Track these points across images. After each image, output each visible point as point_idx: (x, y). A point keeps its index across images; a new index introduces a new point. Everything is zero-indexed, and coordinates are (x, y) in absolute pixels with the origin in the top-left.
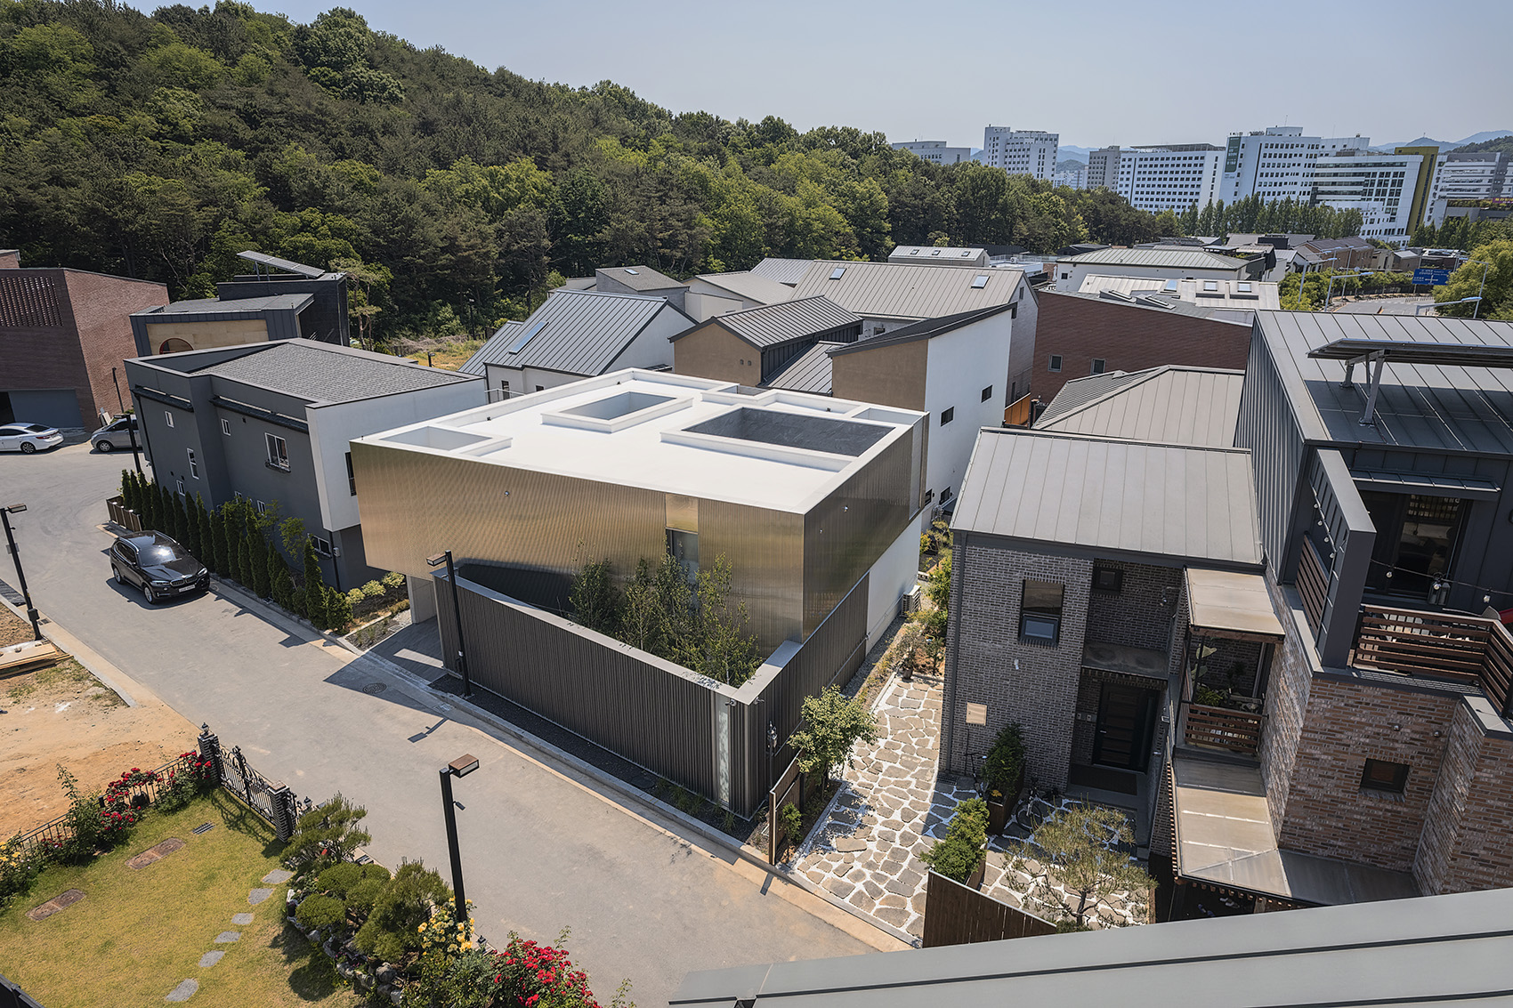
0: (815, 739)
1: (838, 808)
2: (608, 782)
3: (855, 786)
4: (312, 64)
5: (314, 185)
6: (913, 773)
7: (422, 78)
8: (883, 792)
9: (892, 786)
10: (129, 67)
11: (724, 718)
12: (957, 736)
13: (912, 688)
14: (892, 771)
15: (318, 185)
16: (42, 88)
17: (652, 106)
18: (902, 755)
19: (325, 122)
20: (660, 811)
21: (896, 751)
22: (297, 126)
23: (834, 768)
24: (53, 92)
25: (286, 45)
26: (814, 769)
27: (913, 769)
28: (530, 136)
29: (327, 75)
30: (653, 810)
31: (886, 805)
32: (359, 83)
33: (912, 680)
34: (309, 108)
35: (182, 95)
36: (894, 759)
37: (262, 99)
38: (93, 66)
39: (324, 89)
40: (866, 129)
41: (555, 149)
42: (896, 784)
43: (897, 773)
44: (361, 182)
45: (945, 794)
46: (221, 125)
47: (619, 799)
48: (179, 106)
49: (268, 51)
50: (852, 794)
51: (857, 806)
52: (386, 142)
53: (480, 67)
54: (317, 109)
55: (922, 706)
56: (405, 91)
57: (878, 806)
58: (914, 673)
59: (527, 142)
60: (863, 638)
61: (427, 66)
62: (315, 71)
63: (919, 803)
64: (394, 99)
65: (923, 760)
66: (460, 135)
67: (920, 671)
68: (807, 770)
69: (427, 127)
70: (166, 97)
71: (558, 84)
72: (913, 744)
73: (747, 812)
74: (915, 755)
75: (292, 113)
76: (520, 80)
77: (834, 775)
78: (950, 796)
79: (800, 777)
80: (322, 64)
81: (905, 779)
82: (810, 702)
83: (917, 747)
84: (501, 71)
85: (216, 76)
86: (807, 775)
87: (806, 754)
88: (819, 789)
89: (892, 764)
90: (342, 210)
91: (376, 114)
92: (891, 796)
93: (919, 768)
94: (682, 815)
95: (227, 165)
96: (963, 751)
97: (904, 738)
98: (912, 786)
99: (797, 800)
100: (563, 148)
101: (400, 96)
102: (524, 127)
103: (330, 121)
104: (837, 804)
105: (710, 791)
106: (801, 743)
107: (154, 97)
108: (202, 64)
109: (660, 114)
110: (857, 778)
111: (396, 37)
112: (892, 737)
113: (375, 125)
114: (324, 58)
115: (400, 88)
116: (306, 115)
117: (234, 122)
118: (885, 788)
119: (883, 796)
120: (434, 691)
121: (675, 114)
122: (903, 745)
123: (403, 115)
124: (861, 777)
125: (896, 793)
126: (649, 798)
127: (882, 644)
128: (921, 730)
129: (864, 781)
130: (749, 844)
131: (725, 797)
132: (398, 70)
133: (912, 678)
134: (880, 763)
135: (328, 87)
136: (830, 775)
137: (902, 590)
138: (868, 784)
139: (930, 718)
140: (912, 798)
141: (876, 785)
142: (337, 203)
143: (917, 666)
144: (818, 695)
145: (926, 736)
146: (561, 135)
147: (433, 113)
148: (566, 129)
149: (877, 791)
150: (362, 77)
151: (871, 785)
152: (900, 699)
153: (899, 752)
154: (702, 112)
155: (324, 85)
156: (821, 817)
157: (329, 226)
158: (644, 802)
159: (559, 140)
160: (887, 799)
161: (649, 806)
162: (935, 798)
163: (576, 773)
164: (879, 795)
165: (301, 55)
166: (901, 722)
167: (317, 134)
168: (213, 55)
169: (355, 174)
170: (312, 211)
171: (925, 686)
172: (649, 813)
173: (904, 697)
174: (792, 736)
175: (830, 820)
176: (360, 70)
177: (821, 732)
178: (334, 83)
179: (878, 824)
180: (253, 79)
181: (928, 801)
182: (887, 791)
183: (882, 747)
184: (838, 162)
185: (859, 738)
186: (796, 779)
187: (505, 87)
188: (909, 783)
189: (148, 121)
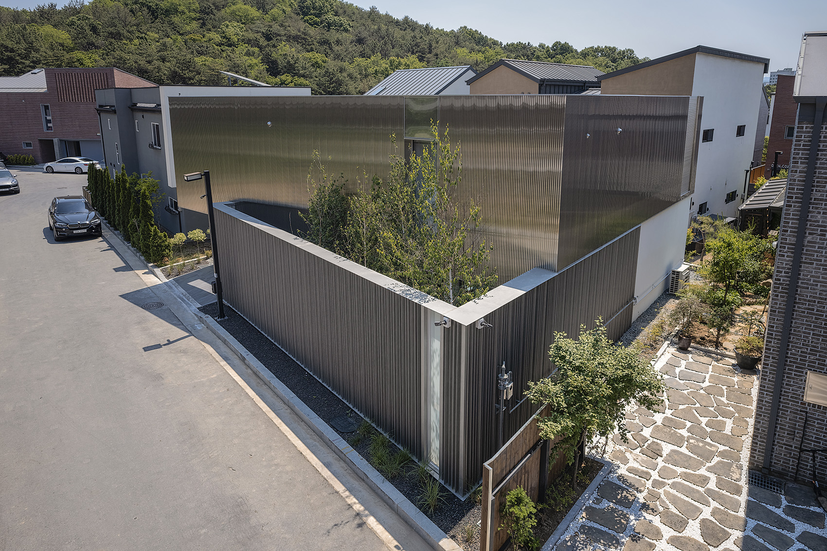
0: (567, 393)
1: (598, 501)
2: (306, 418)
3: (622, 471)
4: (305, 14)
5: (290, 62)
6: (708, 464)
7: (363, 21)
8: (667, 488)
9: (679, 480)
10: (214, 15)
11: (436, 346)
12: (786, 420)
13: (691, 360)
14: (676, 457)
15: (292, 62)
16: (171, 24)
17: (491, 39)
18: (689, 438)
19: (306, 39)
20: (351, 465)
21: (680, 431)
22: (291, 41)
23: (595, 439)
24: (176, 26)
25: (295, 7)
26: (564, 438)
27: (709, 459)
28: (417, 45)
29: (312, 19)
30: (345, 461)
31: (673, 509)
32: (328, 23)
33: (690, 352)
34: (299, 32)
35: (235, 25)
36: (678, 441)
37: (276, 27)
38: (198, 15)
39: (310, 26)
40: (621, 47)
41: (430, 53)
42: (686, 477)
43: (684, 462)
44: (317, 63)
45: (769, 507)
46: (251, 38)
47: (311, 441)
48: (233, 30)
49: (284, 8)
50: (618, 482)
51: (627, 504)
52: (336, 48)
53: (396, 18)
54: (303, 32)
55: (707, 380)
56: (352, 27)
57: (661, 509)
58: (692, 344)
59: (414, 48)
60: (630, 300)
61: (366, 16)
62: (306, 18)
63: (728, 514)
64: (346, 30)
65: (722, 448)
66: (377, 45)
67: (698, 343)
68: (553, 437)
69: (360, 41)
70: (227, 26)
71: (438, 28)
72: (703, 425)
73: (461, 487)
74: (708, 440)
75: (290, 35)
76: (416, 23)
77: (593, 451)
78: (779, 512)
79: (541, 445)
80: (311, 14)
81: (697, 472)
82: (562, 340)
83: (709, 430)
84: (406, 18)
85: (255, 18)
86: (551, 446)
87: (553, 412)
88: (570, 470)
89: (675, 448)
90: (303, 76)
91: (333, 35)
92: (679, 495)
93: (716, 459)
94: (374, 476)
95: (248, 54)
96: (795, 444)
97: (687, 415)
98: (712, 485)
99: (534, 481)
100: (434, 52)
101: (349, 29)
102: (414, 41)
103: (309, 38)
104: (595, 495)
105: (418, 449)
106: (546, 396)
107: (222, 26)
108: (250, 13)
109: (495, 43)
110: (625, 461)
111: (353, 5)
112: (671, 412)
113: (332, 40)
114: (312, 12)
115: (350, 25)
116: (297, 35)
117: (258, 37)
118: (670, 482)
119: (666, 492)
120: (202, 314)
121: (504, 43)
122: (689, 424)
123: (348, 37)
124: (631, 460)
125: (688, 492)
126: (343, 445)
127: (650, 313)
128: (712, 409)
129: (636, 465)
130: (453, 537)
131: (435, 458)
132: (350, 17)
133: (690, 349)
134: (657, 444)
135: (312, 25)
136: (587, 450)
137: (670, 266)
138: (643, 472)
139: (722, 396)
140: (714, 504)
141: (655, 475)
142: (301, 72)
143: (694, 338)
144: (574, 335)
145: (720, 418)
146: (434, 45)
147: (365, 34)
148: (437, 42)
149: (656, 484)
150: (330, 20)
151: (648, 473)
152: (677, 370)
153: (684, 432)
154: (520, 42)
155: (310, 24)
156: (571, 512)
157: (295, 83)
158: (336, 450)
159: (433, 47)
160: (674, 500)
161: (341, 456)
162: (751, 510)
163: (279, 404)
164: (661, 491)
165: (301, 10)
166: (683, 395)
167: (301, 44)
168: (257, 9)
169: (314, 58)
170: (287, 76)
171: (705, 359)
172: (339, 465)
173: (683, 368)
174: (531, 384)
175: (582, 518)
176: (330, 17)
177: (576, 380)
178: (316, 23)
179: (663, 541)
180: (274, 19)
181: (742, 514)
182: (674, 486)
183: (659, 423)
184: (603, 64)
185: (633, 401)
186: (533, 448)
187: (407, 26)
188: (705, 480)
189: (217, 37)
